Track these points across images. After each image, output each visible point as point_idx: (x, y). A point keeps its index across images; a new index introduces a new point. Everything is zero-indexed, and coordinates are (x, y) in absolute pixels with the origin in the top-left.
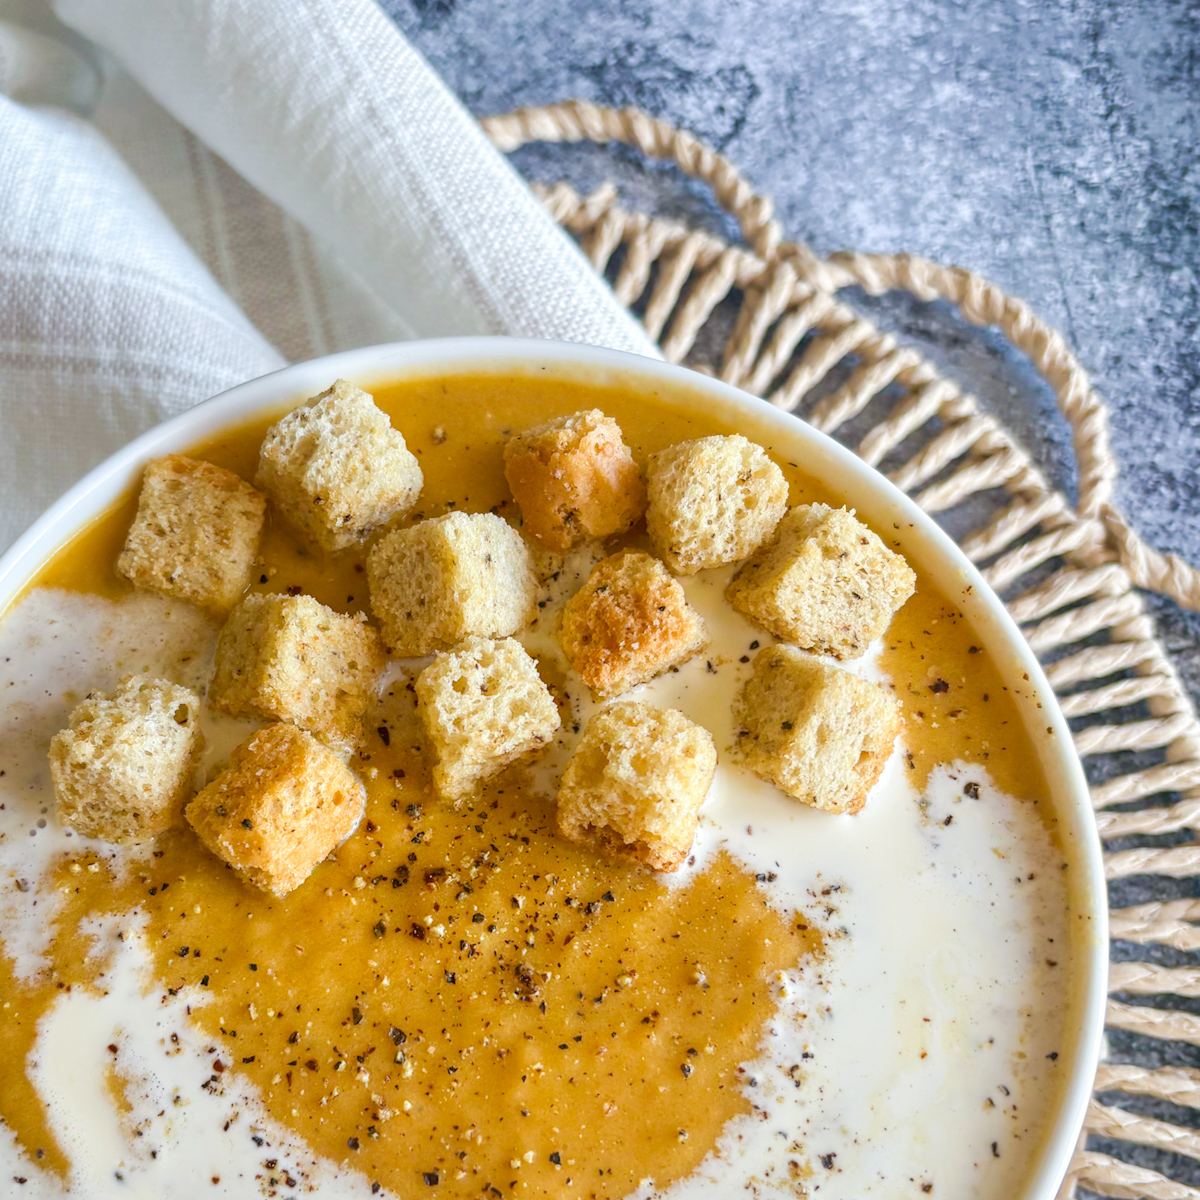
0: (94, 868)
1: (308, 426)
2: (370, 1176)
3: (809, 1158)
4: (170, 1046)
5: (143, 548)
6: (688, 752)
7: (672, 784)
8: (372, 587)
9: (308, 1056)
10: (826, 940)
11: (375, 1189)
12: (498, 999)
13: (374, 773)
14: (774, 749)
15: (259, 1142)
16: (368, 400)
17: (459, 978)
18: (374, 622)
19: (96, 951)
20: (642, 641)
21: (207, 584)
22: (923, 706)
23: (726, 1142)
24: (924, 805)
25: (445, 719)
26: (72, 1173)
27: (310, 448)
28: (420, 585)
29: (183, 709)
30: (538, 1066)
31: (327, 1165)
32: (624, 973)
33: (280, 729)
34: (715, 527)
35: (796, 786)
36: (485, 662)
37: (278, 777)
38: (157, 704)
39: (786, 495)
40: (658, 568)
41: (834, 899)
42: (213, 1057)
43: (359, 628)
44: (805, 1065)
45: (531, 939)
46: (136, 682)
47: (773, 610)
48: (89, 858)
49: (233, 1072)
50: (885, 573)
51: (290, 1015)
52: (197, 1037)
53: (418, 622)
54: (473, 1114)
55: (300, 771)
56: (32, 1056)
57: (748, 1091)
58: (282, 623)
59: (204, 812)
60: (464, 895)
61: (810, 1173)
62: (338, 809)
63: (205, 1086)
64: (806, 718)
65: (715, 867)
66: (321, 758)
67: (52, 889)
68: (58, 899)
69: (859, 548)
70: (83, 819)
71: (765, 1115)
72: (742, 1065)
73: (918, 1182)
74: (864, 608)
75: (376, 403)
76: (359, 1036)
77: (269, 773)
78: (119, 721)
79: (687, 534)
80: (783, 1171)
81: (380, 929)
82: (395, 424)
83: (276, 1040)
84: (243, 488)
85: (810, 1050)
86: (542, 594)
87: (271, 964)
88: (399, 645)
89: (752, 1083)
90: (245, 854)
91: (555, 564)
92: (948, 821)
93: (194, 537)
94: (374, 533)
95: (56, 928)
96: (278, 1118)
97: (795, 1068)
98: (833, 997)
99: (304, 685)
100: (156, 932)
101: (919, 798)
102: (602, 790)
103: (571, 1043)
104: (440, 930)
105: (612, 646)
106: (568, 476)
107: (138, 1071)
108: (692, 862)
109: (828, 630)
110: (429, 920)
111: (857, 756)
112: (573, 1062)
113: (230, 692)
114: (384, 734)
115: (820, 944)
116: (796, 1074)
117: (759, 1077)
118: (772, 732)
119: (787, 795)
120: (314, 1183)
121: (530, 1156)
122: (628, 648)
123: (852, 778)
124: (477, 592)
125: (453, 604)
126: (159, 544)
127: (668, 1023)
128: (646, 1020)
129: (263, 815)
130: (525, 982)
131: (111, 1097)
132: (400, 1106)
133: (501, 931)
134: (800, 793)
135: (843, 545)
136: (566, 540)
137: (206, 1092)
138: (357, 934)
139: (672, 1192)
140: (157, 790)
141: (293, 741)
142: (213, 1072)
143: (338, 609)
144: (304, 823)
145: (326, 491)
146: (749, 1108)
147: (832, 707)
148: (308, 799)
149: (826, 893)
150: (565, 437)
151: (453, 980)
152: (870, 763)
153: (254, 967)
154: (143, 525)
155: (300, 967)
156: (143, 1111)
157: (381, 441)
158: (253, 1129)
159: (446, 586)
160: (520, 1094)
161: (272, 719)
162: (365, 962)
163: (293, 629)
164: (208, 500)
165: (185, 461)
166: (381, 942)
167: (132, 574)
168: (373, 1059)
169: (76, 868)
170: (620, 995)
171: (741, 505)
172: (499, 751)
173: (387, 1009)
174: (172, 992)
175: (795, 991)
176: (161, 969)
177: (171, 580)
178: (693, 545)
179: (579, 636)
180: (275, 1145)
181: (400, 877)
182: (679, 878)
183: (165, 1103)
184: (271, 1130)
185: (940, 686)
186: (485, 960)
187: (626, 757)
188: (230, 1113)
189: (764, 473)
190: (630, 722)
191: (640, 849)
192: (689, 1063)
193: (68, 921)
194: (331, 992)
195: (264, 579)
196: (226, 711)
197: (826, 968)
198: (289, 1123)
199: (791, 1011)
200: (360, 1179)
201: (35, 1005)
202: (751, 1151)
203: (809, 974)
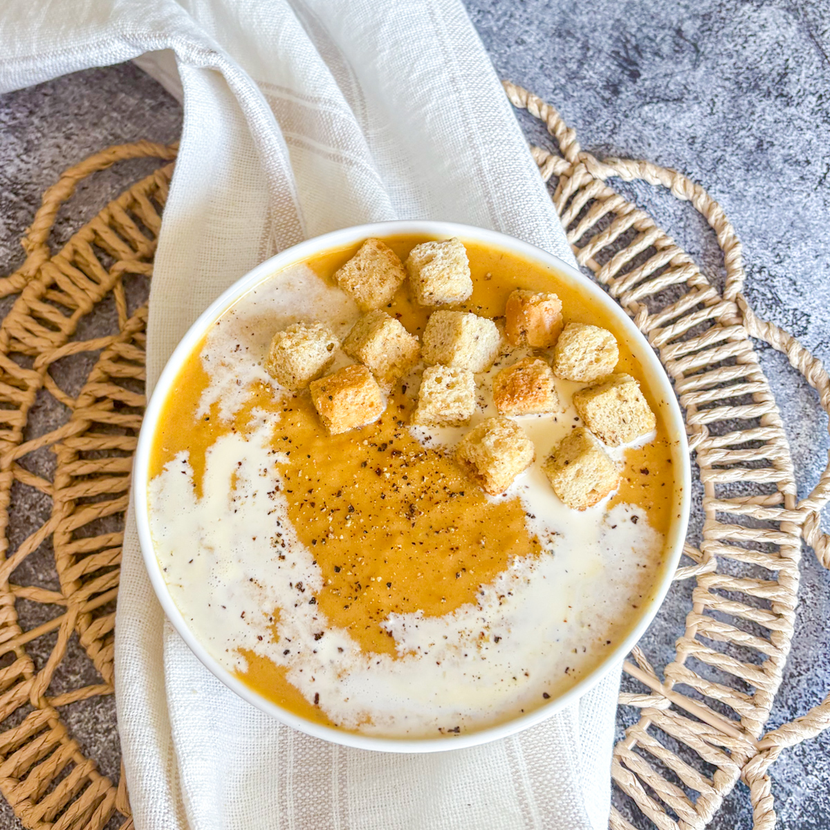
0: (268, 390)
1: (434, 251)
2: (315, 557)
3: (489, 635)
4: (262, 473)
5: (349, 272)
6: (520, 449)
7: (506, 457)
8: (427, 328)
9: (313, 500)
10: (542, 552)
11: (314, 563)
12: (397, 513)
13: (392, 402)
14: (558, 468)
15: (278, 524)
16: (464, 250)
17: (386, 498)
18: (421, 342)
19: (252, 423)
20: (525, 398)
21: (366, 297)
22: (633, 476)
23: (460, 612)
24: (606, 516)
25: (426, 389)
26: (202, 499)
27: (430, 260)
28: (444, 336)
29: (332, 346)
30: (400, 546)
31: (300, 545)
32: (453, 527)
33: (362, 368)
34: (577, 363)
35: (558, 488)
36: (453, 375)
37: (351, 385)
38: (323, 338)
39: (615, 364)
40: (548, 371)
41: (554, 538)
42: (277, 484)
43: (413, 342)
44: (508, 597)
45: (423, 496)
46: (319, 326)
47: (584, 409)
48: (268, 385)
49: (282, 493)
50: (641, 417)
51: (314, 482)
52: (275, 473)
53: (437, 351)
54: (365, 552)
55: (361, 387)
56: (209, 449)
57: (479, 596)
58: (382, 327)
59: (318, 386)
60: (404, 466)
61: (488, 641)
62: (370, 409)
63: (269, 493)
64: (575, 463)
65: (512, 502)
66: (371, 386)
67: (248, 390)
68: (249, 395)
69: (634, 401)
70: (274, 369)
71: (481, 609)
72: (482, 584)
73: (524, 671)
74: (626, 428)
76: (336, 502)
77: (349, 382)
78: (305, 338)
79: (564, 361)
80: (477, 634)
81: (365, 464)
82: (470, 265)
83: (304, 489)
84: (400, 267)
85: (512, 592)
86: (498, 360)
87: (316, 458)
88: (426, 356)
89: (483, 593)
90: (325, 410)
91: (510, 350)
92: (614, 527)
93: (371, 276)
94: (442, 306)
95: (243, 406)
96: (290, 519)
97: (503, 596)
98: (533, 576)
99: (379, 355)
100: (279, 426)
101: (605, 512)
102: (478, 447)
103: (418, 544)
104: (388, 475)
105: (512, 395)
106: (529, 315)
107: (245, 477)
108: (504, 496)
109: (605, 429)
110: (385, 469)
111: (590, 489)
112: (415, 551)
113: (350, 345)
114: (404, 388)
115: (539, 552)
116: (502, 599)
117: (486, 593)
119: (553, 490)
120: (292, 550)
121: (379, 579)
122: (518, 398)
123: (583, 497)
124: (465, 349)
125: (452, 350)
126: (356, 273)
127: (461, 555)
128: (452, 549)
129: (338, 397)
130: (412, 511)
131: (231, 481)
132: (339, 536)
133: (412, 487)
134: (559, 492)
135: (626, 397)
136: (518, 342)
137: (268, 496)
138: (355, 462)
139: (428, 620)
140: (306, 371)
141: (364, 374)
142: (274, 489)
143: (408, 330)
144: (353, 408)
145: (428, 279)
146: (476, 603)
147: (587, 464)
148: (359, 399)
149: (553, 534)
150: (534, 298)
151: (383, 498)
152: (594, 495)
153: (309, 456)
154: (354, 262)
155: (326, 465)
156: (240, 492)
157: (460, 269)
158: (279, 518)
160: (388, 554)
161: (361, 363)
162: (352, 475)
163: (385, 331)
164: (384, 265)
165: (383, 245)
166: (363, 470)
167: (339, 279)
168: (337, 513)
169: (262, 387)
170: (447, 535)
171: (593, 359)
172: (442, 413)
173: (352, 497)
174: (274, 452)
175: (518, 565)
176: (274, 441)
177: (353, 289)
178: (564, 367)
179: (501, 385)
180: (284, 528)
181: (382, 448)
182: (497, 499)
183: (250, 494)
184: (286, 522)
185: (645, 471)
186: (400, 496)
187: (493, 438)
188: (273, 508)
189: (609, 351)
190: (502, 426)
191: (482, 479)
192: (460, 573)
193: (248, 406)
194: (334, 479)
195: (390, 305)
196: (346, 352)
197: (536, 563)
198: (294, 522)
199: (512, 573)
200: (309, 556)
201: (220, 430)
202: (468, 620)
203: (528, 562)
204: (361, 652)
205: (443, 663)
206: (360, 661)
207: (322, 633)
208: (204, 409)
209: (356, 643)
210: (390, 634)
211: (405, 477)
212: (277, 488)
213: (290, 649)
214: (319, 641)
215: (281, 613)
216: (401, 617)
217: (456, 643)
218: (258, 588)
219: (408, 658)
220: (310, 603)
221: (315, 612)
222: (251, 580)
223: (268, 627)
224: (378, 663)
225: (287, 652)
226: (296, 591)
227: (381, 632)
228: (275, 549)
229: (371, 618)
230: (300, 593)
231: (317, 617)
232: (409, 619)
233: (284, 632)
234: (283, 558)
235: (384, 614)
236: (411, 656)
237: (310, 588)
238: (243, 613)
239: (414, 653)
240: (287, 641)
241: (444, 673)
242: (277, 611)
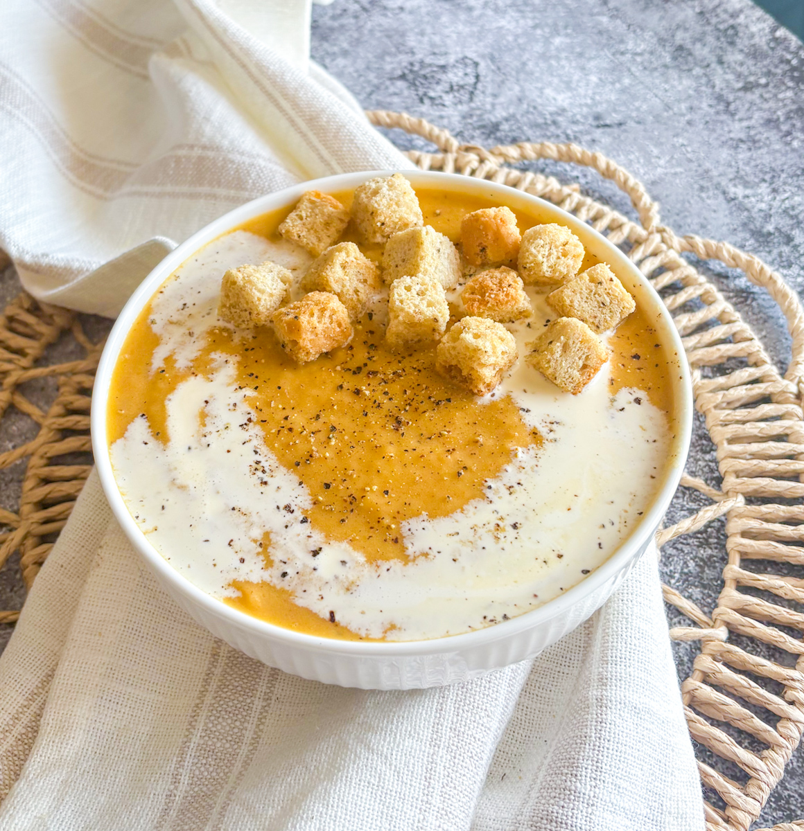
0: (225, 334)
1: (378, 185)
2: (300, 478)
3: (506, 524)
4: (232, 407)
5: (291, 223)
9: (291, 426)
10: (545, 441)
11: (301, 484)
12: (384, 426)
13: (360, 327)
14: (543, 353)
15: (256, 452)
17: (369, 415)
19: (213, 365)
21: (314, 241)
22: (626, 362)
23: (469, 508)
24: (613, 401)
25: (396, 299)
26: (170, 444)
28: (405, 253)
30: (392, 454)
31: (283, 470)
32: (445, 431)
34: (545, 260)
35: (547, 369)
36: (422, 284)
41: (554, 427)
42: (249, 416)
44: (517, 487)
45: (407, 408)
48: (224, 330)
49: (255, 424)
51: (288, 410)
52: (244, 407)
53: (400, 268)
54: (355, 465)
56: (170, 396)
57: (486, 490)
60: (383, 384)
61: (504, 530)
62: (339, 329)
63: (241, 426)
65: (502, 400)
67: (203, 339)
68: (205, 343)
69: (609, 283)
71: (491, 502)
72: (487, 479)
73: (556, 553)
74: (607, 311)
75: (416, 195)
76: (316, 425)
79: (531, 259)
80: (492, 526)
81: (341, 387)
83: (279, 417)
85: (522, 482)
86: (462, 280)
87: (287, 388)
89: (490, 487)
91: (472, 271)
92: (623, 409)
93: (315, 223)
95: (200, 353)
96: (268, 446)
97: (512, 487)
101: (611, 397)
103: (410, 451)
104: (367, 393)
107: (214, 413)
108: (493, 395)
110: (364, 388)
111: (581, 365)
112: (408, 458)
114: (370, 315)
115: (541, 442)
116: (511, 489)
117: (493, 486)
118: (545, 347)
120: (274, 475)
121: (375, 488)
123: (576, 375)
124: (429, 259)
125: (416, 262)
126: (299, 222)
127: (458, 455)
128: (449, 451)
129: (304, 317)
130: (398, 423)
131: (199, 419)
132: (324, 454)
133: (395, 402)
135: (601, 279)
136: (479, 261)
137: (240, 428)
138: (329, 386)
139: (436, 520)
142: (246, 421)
146: (484, 497)
148: (326, 320)
149: (552, 423)
151: (366, 415)
152: (587, 371)
153: (279, 388)
154: (295, 214)
155: (300, 392)
156: (209, 428)
158: (256, 447)
159: (416, 254)
160: (380, 463)
162: (329, 397)
164: (326, 210)
165: (321, 194)
166: (340, 392)
167: (283, 232)
168: (319, 435)
169: (217, 332)
170: (440, 439)
171: (560, 254)
173: (332, 418)
174: (240, 388)
175: (523, 456)
176: (239, 379)
177: (299, 237)
178: (533, 265)
179: (470, 291)
180: (262, 455)
181: (357, 372)
182: (485, 401)
183: (221, 427)
184: (264, 449)
185: (637, 357)
186: (384, 411)
187: (472, 332)
188: (248, 439)
189: (575, 245)
191: (469, 379)
192: (462, 472)
193: (206, 352)
197: (540, 452)
198: (272, 448)
199: (518, 464)
200: (295, 479)
201: (179, 378)
202: (479, 514)
203: (532, 452)
204: (367, 562)
205: (460, 559)
206: (367, 571)
207: (320, 549)
208: (158, 362)
209: (360, 554)
210: (396, 540)
211: (386, 393)
212: (250, 420)
213: (288, 571)
214: (318, 556)
215: (272, 536)
216: (404, 522)
217: (471, 539)
218: (242, 516)
219: (421, 559)
220: (302, 522)
221: (309, 530)
222: (233, 509)
223: (258, 554)
224: (388, 570)
225: (284, 575)
226: (284, 512)
227: (386, 540)
228: (256, 477)
229: (372, 528)
230: (289, 514)
231: (312, 535)
232: (415, 523)
233: (277, 555)
234: (266, 483)
235: (386, 521)
236: (424, 558)
237: (300, 508)
238: (232, 541)
239: (426, 555)
240: (283, 564)
241: (463, 568)
242: (267, 535)
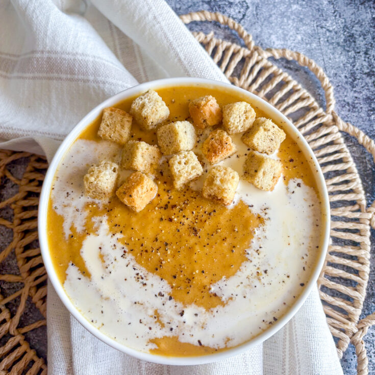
0: (95, 206)
1: (143, 101)
2: (161, 276)
3: (261, 271)
4: (113, 247)
5: (104, 130)
6: (233, 178)
7: (229, 185)
8: (158, 138)
9: (146, 249)
10: (265, 220)
11: (162, 279)
12: (189, 235)
13: (159, 182)
14: (253, 176)
15: (135, 269)
16: (156, 94)
17: (180, 231)
18: (159, 147)
19: (96, 225)
20: (222, 151)
21: (119, 138)
22: (288, 165)
23: (242, 268)
24: (287, 189)
25: (176, 171)
26: (92, 277)
27: (143, 106)
28: (170, 139)
29: (115, 168)
30: (199, 251)
31: (151, 274)
32: (219, 229)
33: (138, 173)
34: (239, 124)
35: (258, 185)
36: (185, 157)
37: (138, 185)
38: (109, 168)
39: (255, 116)
40: (225, 134)
41: (267, 211)
42: (124, 250)
43: (155, 149)
44: (260, 250)
45: (197, 221)
46: (103, 162)
47: (252, 144)
48: (93, 203)
49: (128, 253)
50: (278, 134)
51: (141, 239)
52: (120, 245)
53: (169, 147)
54: (184, 262)
55: (143, 183)
56: (81, 250)
57: (247, 256)
58: (137, 148)
59: (120, 193)
60: (181, 211)
61: (262, 274)
62: (152, 192)
63: (122, 256)
64: (260, 169)
65: (239, 204)
66: (147, 180)
67: (85, 211)
68: (86, 213)
69: (272, 128)
70: (92, 194)
71: (251, 261)
72: (246, 250)
73: (286, 275)
74: (274, 142)
76: (157, 244)
77: (136, 184)
78: (100, 172)
79: (232, 126)
80: (255, 274)
81: (162, 219)
82: (163, 100)
83: (138, 246)
84: (127, 115)
85: (261, 246)
86: (198, 139)
87: (137, 228)
88: (165, 153)
89: (248, 254)
90: (130, 203)
91: (201, 132)
92: (293, 192)
93: (116, 127)
94: (159, 126)
95: (86, 220)
96: (139, 264)
97: (258, 250)
98: (267, 234)
99: (143, 163)
100: (109, 221)
101: (286, 187)
102: (213, 187)
103: (206, 245)
104: (176, 219)
105: (215, 152)
106: (204, 112)
107: (106, 253)
108: (234, 203)
109: (265, 148)
110: (173, 217)
111: (272, 178)
112: (207, 249)
113: (125, 164)
114: (161, 173)
115: (263, 221)
116: (258, 252)
117: (250, 252)
118: (252, 172)
119: (256, 187)
120: (148, 278)
121: (197, 271)
122: (219, 153)
123: (271, 183)
124: (183, 140)
125: (177, 143)
126: (107, 129)
127: (229, 240)
128: (224, 240)
129: (134, 194)
130: (195, 231)
131: (100, 259)
132: (167, 260)
133: (190, 219)
134: (259, 187)
135: (269, 128)
136: (204, 126)
137: (122, 258)
138: (156, 221)
139: (230, 279)
140: (109, 188)
141: (141, 176)
142: (123, 253)
143: (151, 144)
144: (144, 195)
145: (147, 116)
146: (247, 260)
147: (266, 167)
148: (145, 190)
149: (265, 209)
150: (203, 103)
151: (179, 231)
152: (275, 179)
153: (132, 229)
154: (104, 124)
155: (143, 228)
156: (108, 262)
157: (160, 104)
158: (133, 266)
159: (176, 139)
160: (195, 257)
161: (136, 171)
162: (158, 227)
163: (140, 150)
164: (119, 118)
165: (113, 108)
166: (162, 222)
167: (101, 136)
168: (161, 250)
169: (90, 206)
170: (218, 234)
171: (245, 118)
172: (189, 178)
173: (164, 238)
174: (114, 235)
175: (258, 232)
176: (111, 229)
177: (111, 137)
178: (233, 128)
179: (207, 150)
180: (138, 270)
181: (166, 207)
182: (231, 206)
183: (113, 261)
184: (137, 266)
185: (291, 160)
186: (186, 226)
187: (218, 179)
188: (128, 263)
189: (250, 111)
190: (219, 171)
191: (222, 200)
192: (233, 250)
193: (89, 218)
194: (150, 234)
195: (132, 136)
196: (125, 168)
197: (265, 227)
198: (142, 265)
199: (257, 237)
200: (158, 277)
201: (82, 238)
202: (248, 269)
203: (261, 228)
204: (206, 311)
205: (247, 296)
206: (208, 315)
207: (183, 311)
208: (68, 232)
209: (202, 308)
210: (215, 295)
212: (125, 252)
213: (172, 327)
214: (184, 315)
215: (159, 311)
216: (216, 284)
217: (248, 283)
218: (141, 306)
219: (230, 302)
220: (170, 300)
221: (175, 303)
222: (135, 303)
223: (156, 322)
224: (217, 312)
226: (160, 297)
227: (211, 296)
228: (139, 282)
229: (202, 292)
230: (162, 297)
231: (176, 305)
232: (221, 283)
233: (165, 320)
234: (145, 284)
235: (208, 287)
236: (231, 300)
237: (166, 292)
238: (140, 320)
239: (231, 298)
240: (168, 324)
241: (250, 300)
242: (156, 312)
